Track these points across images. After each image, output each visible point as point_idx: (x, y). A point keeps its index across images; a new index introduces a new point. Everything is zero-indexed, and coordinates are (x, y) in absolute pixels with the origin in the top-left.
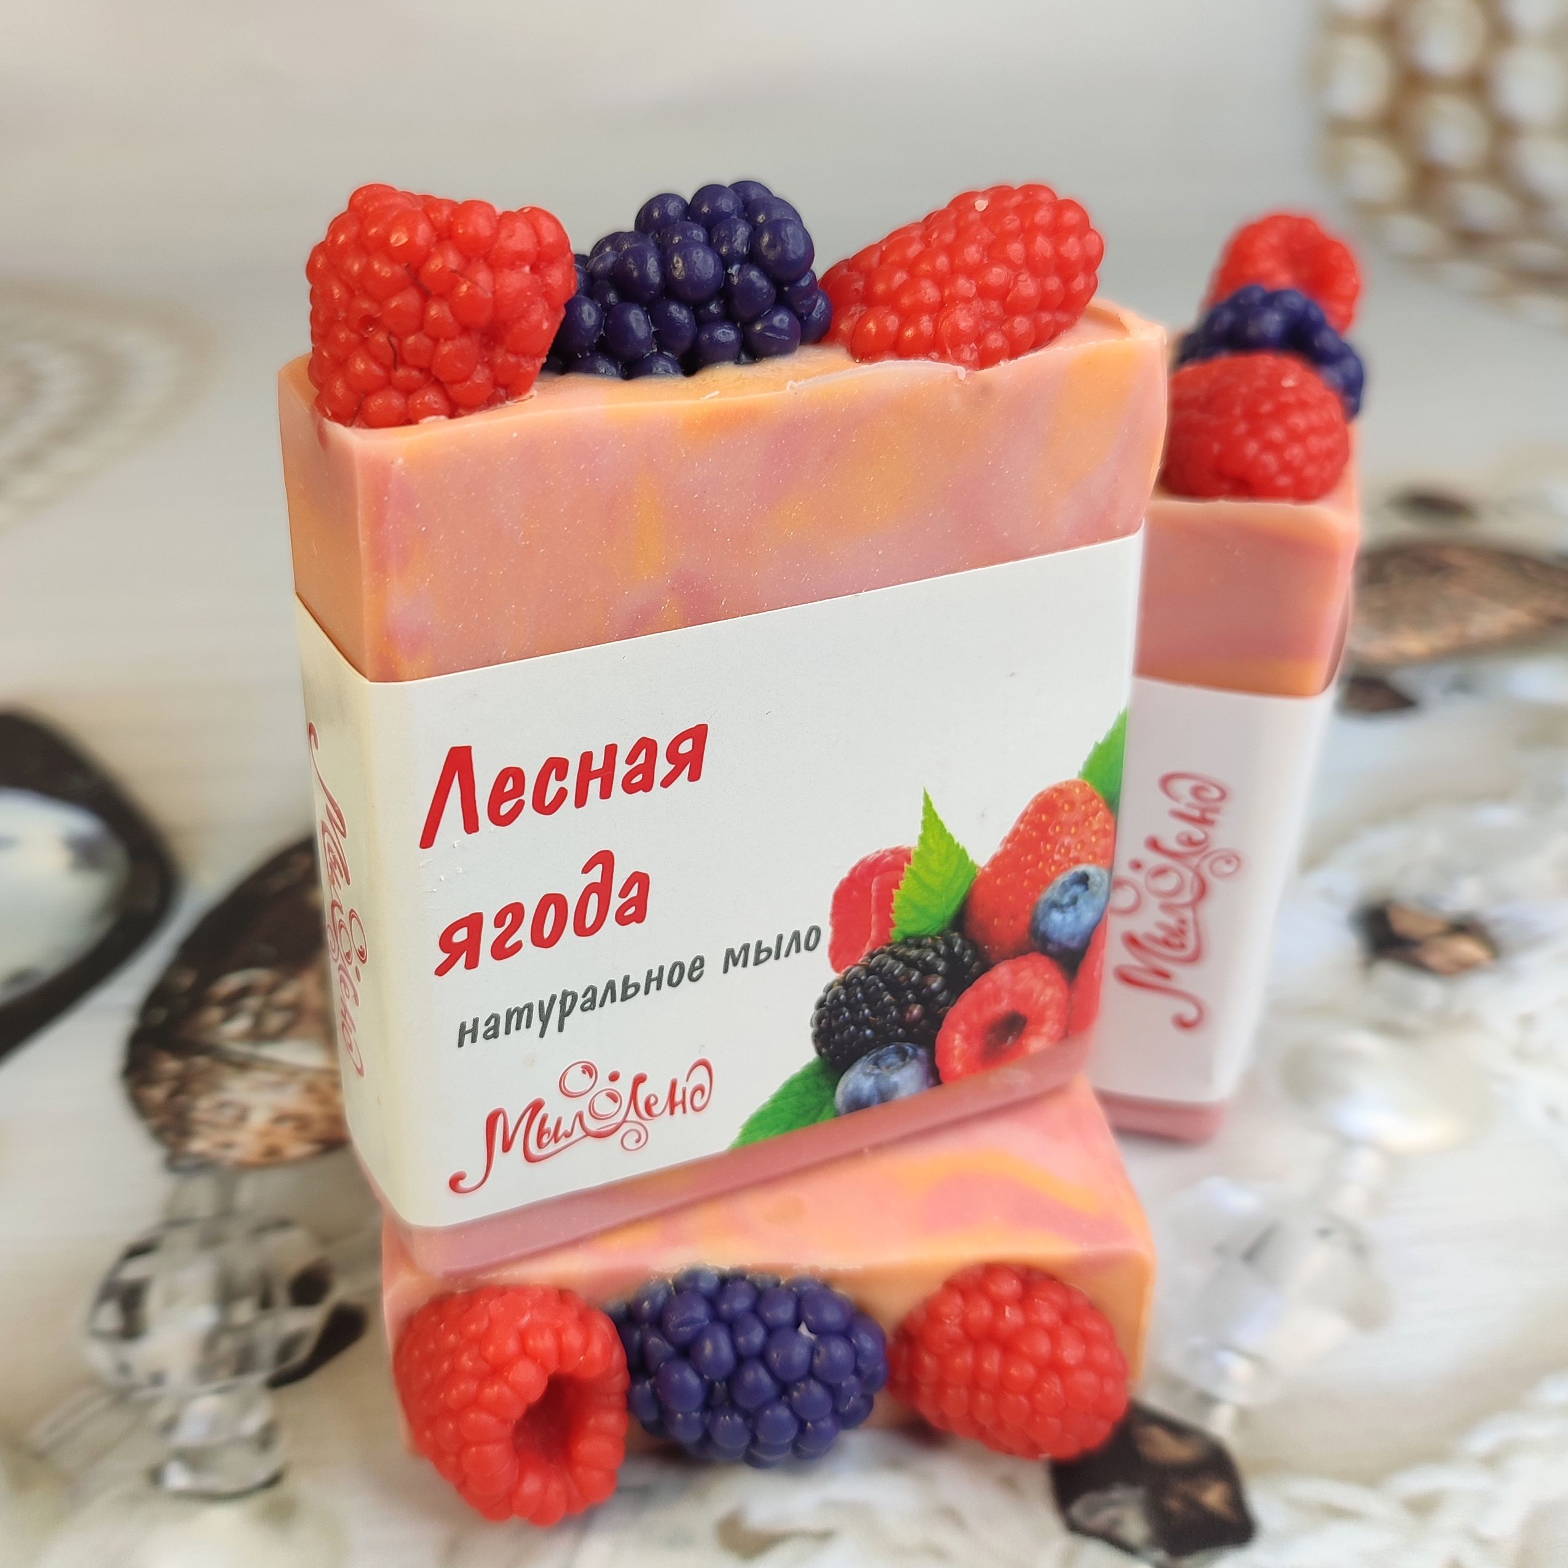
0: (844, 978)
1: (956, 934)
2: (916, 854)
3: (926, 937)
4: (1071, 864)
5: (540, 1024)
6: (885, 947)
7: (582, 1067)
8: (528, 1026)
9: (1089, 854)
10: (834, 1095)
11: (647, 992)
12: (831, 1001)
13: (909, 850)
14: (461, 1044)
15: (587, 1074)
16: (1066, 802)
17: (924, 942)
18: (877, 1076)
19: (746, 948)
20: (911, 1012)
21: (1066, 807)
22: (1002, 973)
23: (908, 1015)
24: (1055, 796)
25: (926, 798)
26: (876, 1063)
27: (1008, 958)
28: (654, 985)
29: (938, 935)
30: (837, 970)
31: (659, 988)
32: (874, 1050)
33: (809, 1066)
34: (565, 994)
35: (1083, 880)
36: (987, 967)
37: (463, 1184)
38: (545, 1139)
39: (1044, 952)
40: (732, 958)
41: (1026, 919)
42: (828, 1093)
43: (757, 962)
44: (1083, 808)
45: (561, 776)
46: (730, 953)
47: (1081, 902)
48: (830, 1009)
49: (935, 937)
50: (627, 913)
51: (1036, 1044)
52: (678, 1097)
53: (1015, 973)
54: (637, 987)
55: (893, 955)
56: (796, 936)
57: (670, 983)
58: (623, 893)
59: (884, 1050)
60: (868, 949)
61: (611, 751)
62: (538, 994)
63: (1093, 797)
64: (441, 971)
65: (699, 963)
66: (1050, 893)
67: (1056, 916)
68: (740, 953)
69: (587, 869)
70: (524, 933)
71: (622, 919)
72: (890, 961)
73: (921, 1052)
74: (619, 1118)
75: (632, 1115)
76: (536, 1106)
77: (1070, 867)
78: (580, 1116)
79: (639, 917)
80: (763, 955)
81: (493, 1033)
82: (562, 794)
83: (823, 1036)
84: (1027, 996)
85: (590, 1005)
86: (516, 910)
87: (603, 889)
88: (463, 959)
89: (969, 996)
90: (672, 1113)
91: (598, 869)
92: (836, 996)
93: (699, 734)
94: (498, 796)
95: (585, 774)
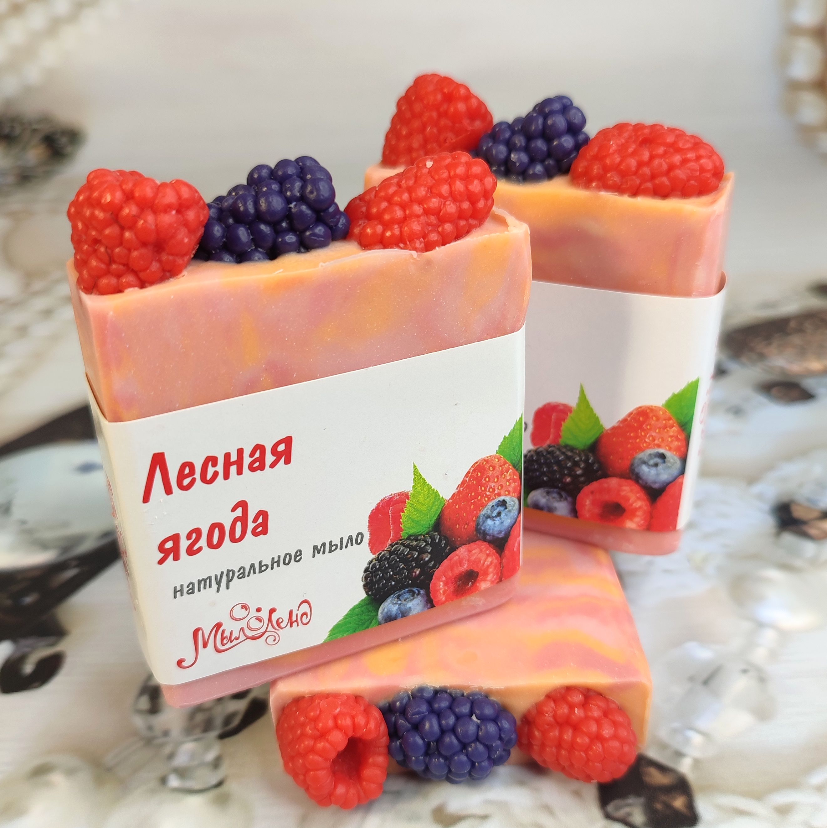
0: (378, 557)
1: (436, 533)
2: (412, 495)
3: (420, 535)
4: (497, 496)
5: (217, 586)
6: (399, 541)
7: (241, 606)
8: (210, 587)
9: (506, 491)
10: (377, 615)
11: (272, 568)
12: (372, 569)
13: (408, 493)
14: (175, 597)
15: (244, 609)
16: (491, 466)
17: (419, 538)
18: (400, 604)
19: (324, 545)
20: (415, 573)
21: (491, 469)
22: (462, 551)
23: (414, 574)
24: (484, 463)
25: (415, 467)
26: (398, 598)
27: (466, 544)
28: (276, 565)
29: (427, 534)
30: (374, 554)
31: (278, 566)
32: (397, 592)
33: (362, 601)
34: (228, 571)
35: (503, 504)
36: (454, 549)
37: (184, 664)
38: (225, 641)
39: (485, 540)
40: (317, 551)
41: (473, 524)
42: (374, 614)
43: (330, 551)
44: (501, 468)
45: (215, 464)
46: (315, 547)
47: (503, 515)
48: (371, 572)
49: (426, 535)
50: (258, 530)
51: (484, 585)
52: (294, 618)
53: (470, 551)
54: (267, 566)
55: (403, 544)
56: (350, 538)
57: (284, 563)
58: (255, 521)
59: (403, 591)
60: (389, 542)
61: (240, 452)
62: (214, 572)
63: (505, 463)
64: (161, 562)
65: (299, 553)
66: (485, 511)
67: (490, 522)
68: (321, 547)
69: (233, 510)
70: (203, 542)
71: (255, 533)
72: (402, 548)
73: (422, 592)
74: (263, 630)
75: (270, 628)
76: (218, 626)
77: (496, 498)
78: (242, 629)
79: (265, 532)
80: (333, 548)
81: (191, 591)
82: (216, 474)
83: (369, 585)
84: (478, 561)
85: (242, 576)
86: (198, 531)
87: (244, 519)
88: (171, 556)
89: (446, 562)
90: (291, 626)
91: (240, 510)
92: (374, 566)
93: (288, 441)
94: (181, 477)
95: (228, 464)
